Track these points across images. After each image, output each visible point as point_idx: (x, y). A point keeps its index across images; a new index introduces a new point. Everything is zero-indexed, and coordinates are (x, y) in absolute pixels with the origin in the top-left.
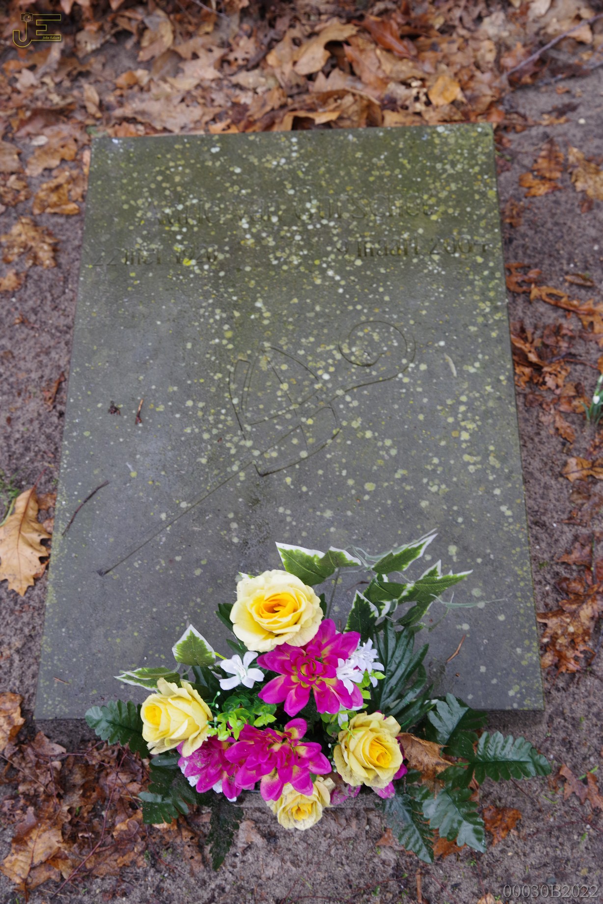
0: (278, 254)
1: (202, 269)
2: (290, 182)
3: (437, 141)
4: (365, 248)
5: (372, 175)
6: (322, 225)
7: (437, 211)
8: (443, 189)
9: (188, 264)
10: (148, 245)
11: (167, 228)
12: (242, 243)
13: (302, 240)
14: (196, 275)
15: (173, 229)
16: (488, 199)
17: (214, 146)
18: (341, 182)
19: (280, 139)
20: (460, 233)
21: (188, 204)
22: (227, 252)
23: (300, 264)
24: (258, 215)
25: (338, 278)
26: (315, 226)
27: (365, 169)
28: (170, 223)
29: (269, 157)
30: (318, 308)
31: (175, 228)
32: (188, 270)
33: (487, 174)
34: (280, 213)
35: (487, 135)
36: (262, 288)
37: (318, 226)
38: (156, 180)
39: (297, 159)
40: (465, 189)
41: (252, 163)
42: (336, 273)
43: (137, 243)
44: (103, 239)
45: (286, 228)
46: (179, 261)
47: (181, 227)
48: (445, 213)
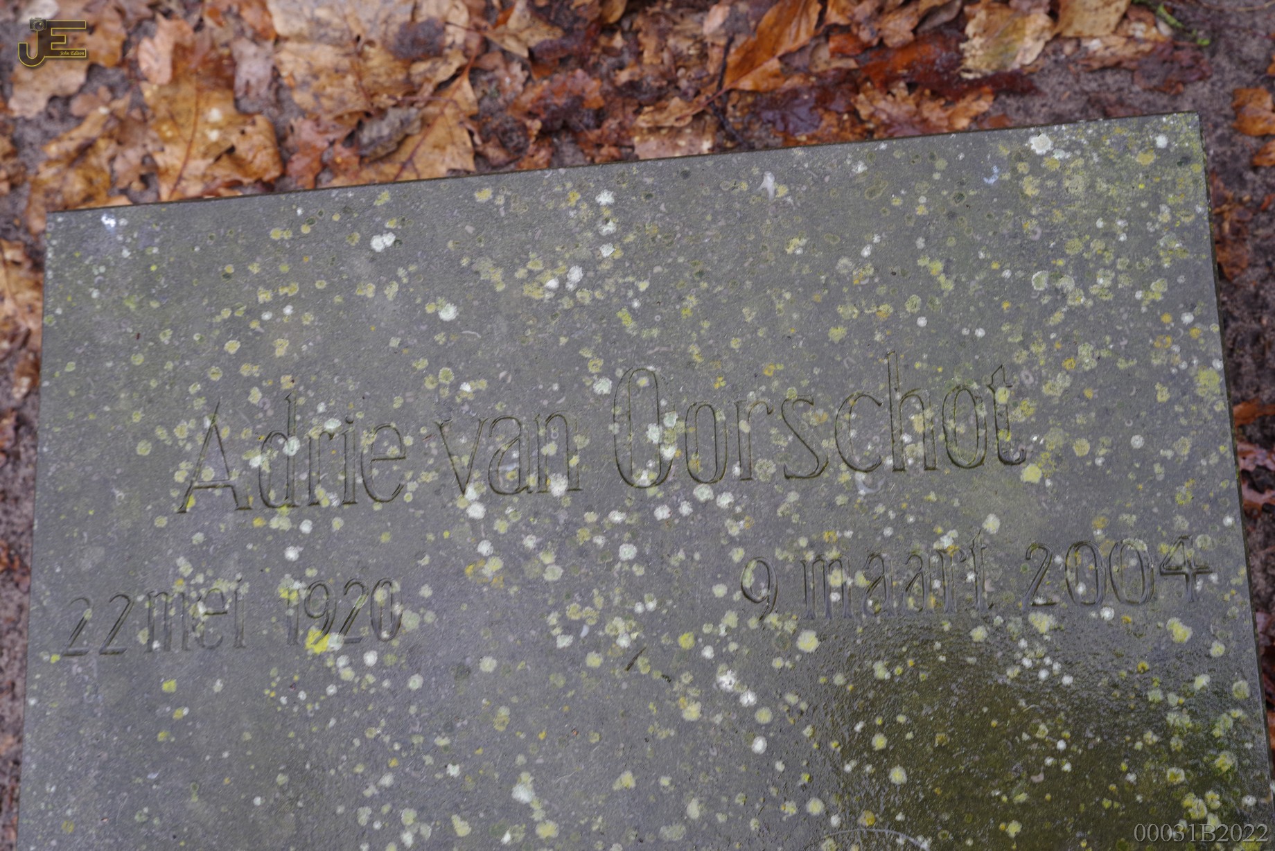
0: (573, 611)
1: (358, 666)
2: (598, 352)
3: (1030, 188)
4: (827, 589)
5: (837, 320)
6: (694, 502)
7: (1040, 448)
8: (1057, 366)
9: (318, 649)
10: (209, 580)
11: (258, 523)
12: (469, 570)
13: (640, 558)
14: (345, 686)
15: (275, 523)
16: (1198, 400)
17: (380, 231)
18: (745, 348)
19: (564, 196)
20: (1113, 529)
21: (314, 433)
22: (428, 604)
23: (638, 649)
24: (510, 471)
25: (748, 698)
26: (675, 508)
27: (817, 297)
28: (267, 503)
29: (535, 264)
30: (694, 810)
31: (280, 522)
32: (321, 672)
33: (1191, 308)
34: (574, 461)
35: (1185, 160)
36: (531, 735)
37: (685, 509)
38: (222, 352)
39: (617, 264)
40: (1122, 365)
41: (488, 286)
42: (745, 679)
43: (177, 575)
44: (86, 564)
45: (591, 517)
46: (296, 638)
47: (297, 520)
48: (1063, 455)
